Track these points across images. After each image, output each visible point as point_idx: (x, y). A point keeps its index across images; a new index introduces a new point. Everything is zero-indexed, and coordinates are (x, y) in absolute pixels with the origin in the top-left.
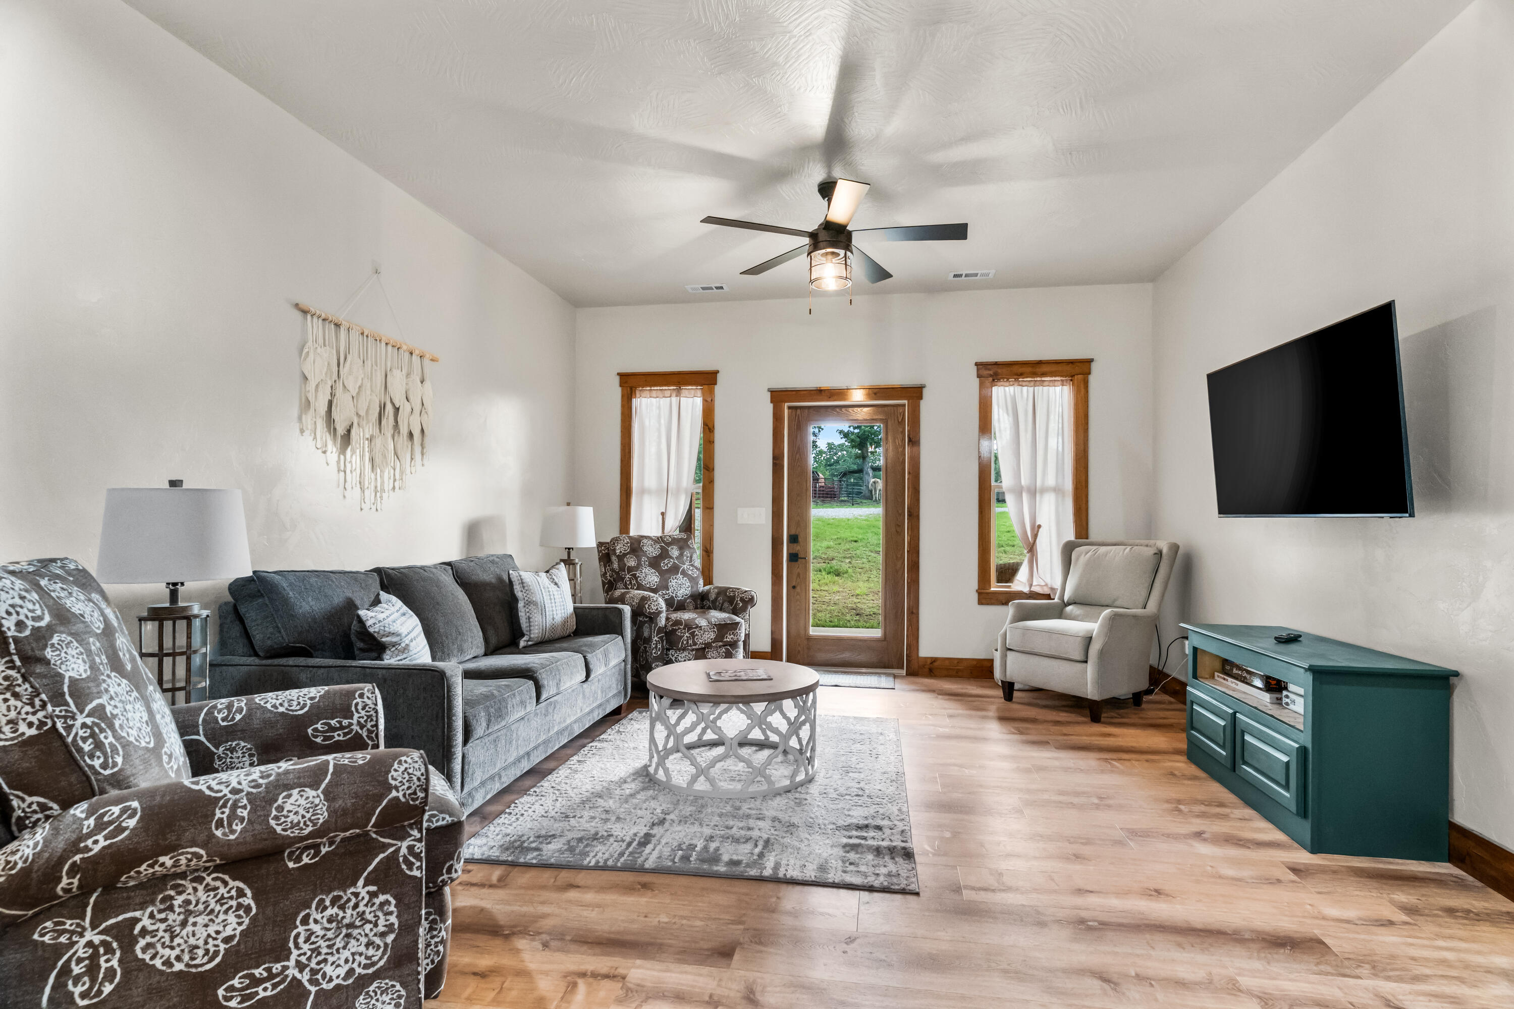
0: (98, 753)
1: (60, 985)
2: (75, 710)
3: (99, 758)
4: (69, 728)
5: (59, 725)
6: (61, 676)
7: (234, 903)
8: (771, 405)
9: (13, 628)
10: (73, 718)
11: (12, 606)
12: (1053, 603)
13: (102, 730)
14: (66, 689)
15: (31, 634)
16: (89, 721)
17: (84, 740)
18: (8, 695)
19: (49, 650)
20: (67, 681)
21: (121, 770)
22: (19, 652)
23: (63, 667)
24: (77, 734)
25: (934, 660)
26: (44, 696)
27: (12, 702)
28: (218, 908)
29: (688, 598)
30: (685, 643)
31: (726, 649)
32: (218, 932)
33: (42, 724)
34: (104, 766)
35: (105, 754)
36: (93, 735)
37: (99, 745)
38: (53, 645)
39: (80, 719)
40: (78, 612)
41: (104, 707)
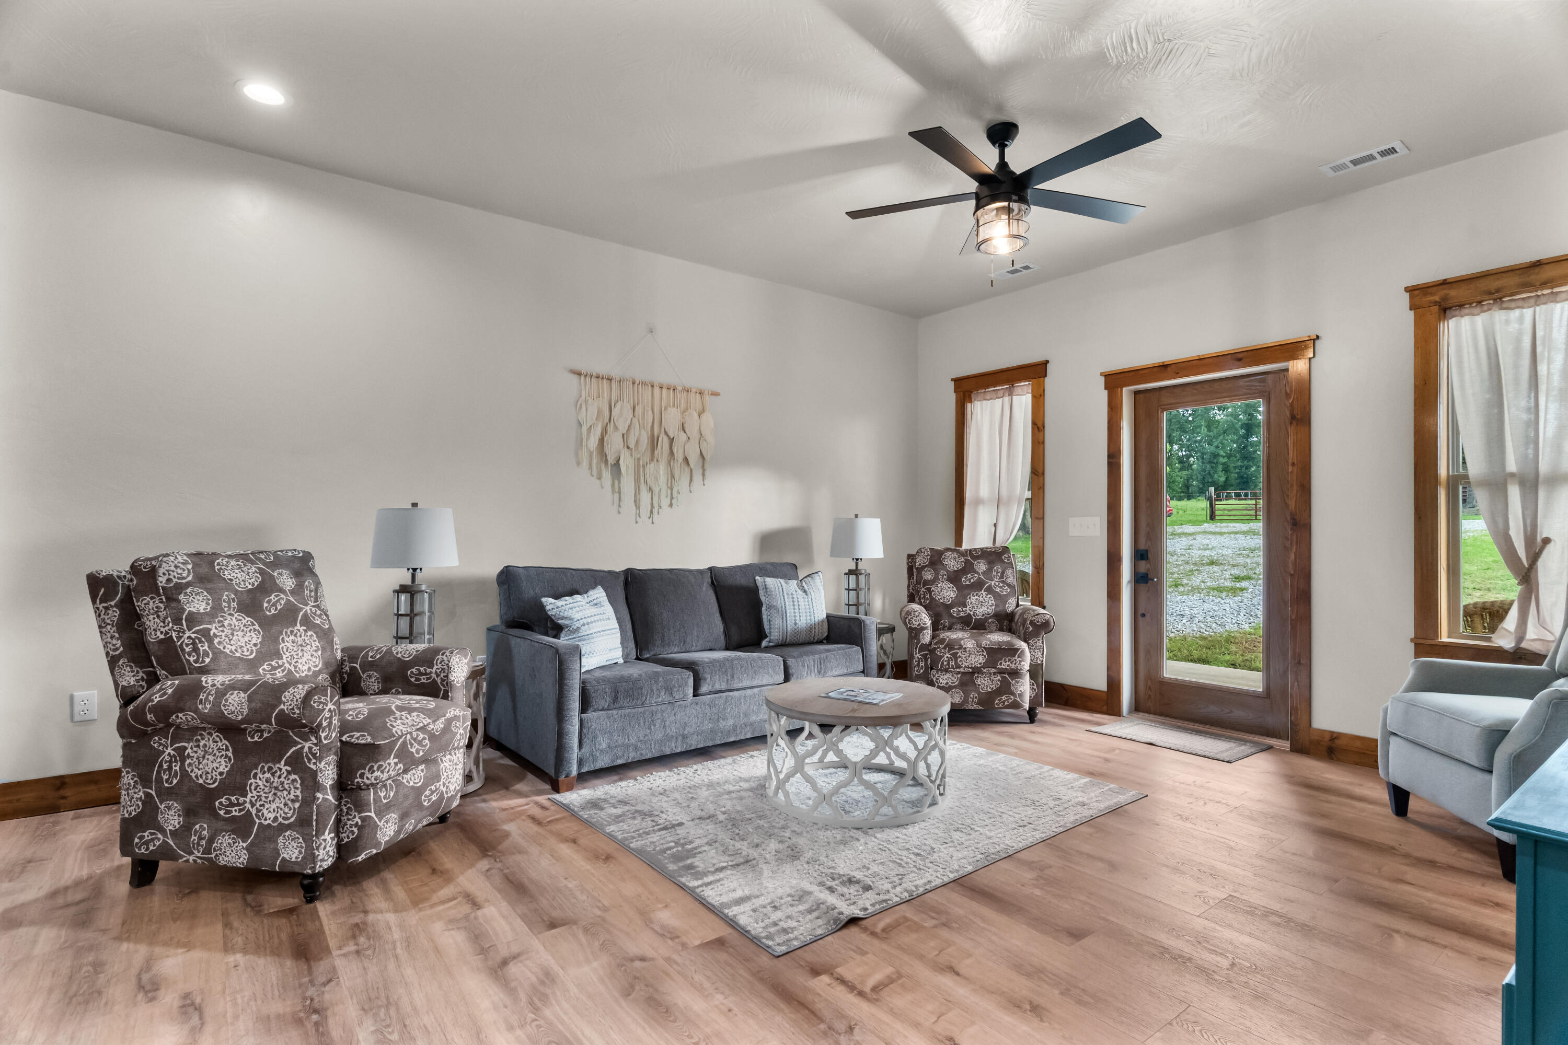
0: (194, 654)
1: (159, 773)
2: (185, 628)
3: (194, 656)
4: (179, 638)
5: (174, 635)
6: (184, 610)
7: (224, 753)
8: (1106, 392)
9: (164, 582)
10: (184, 633)
11: (168, 571)
12: (1539, 671)
13: (201, 642)
14: (184, 617)
15: (174, 586)
16: (193, 636)
17: (187, 645)
18: (155, 616)
19: (182, 595)
20: (186, 612)
21: (206, 666)
22: (165, 594)
23: (188, 605)
24: (183, 641)
25: (1334, 737)
26: (169, 619)
27: (156, 620)
28: (217, 754)
29: (990, 617)
30: (945, 663)
31: (1002, 677)
32: (217, 768)
33: (167, 633)
34: (196, 662)
35: (198, 655)
36: (194, 643)
37: (196, 649)
38: (186, 593)
39: (188, 634)
40: (229, 577)
41: (210, 630)
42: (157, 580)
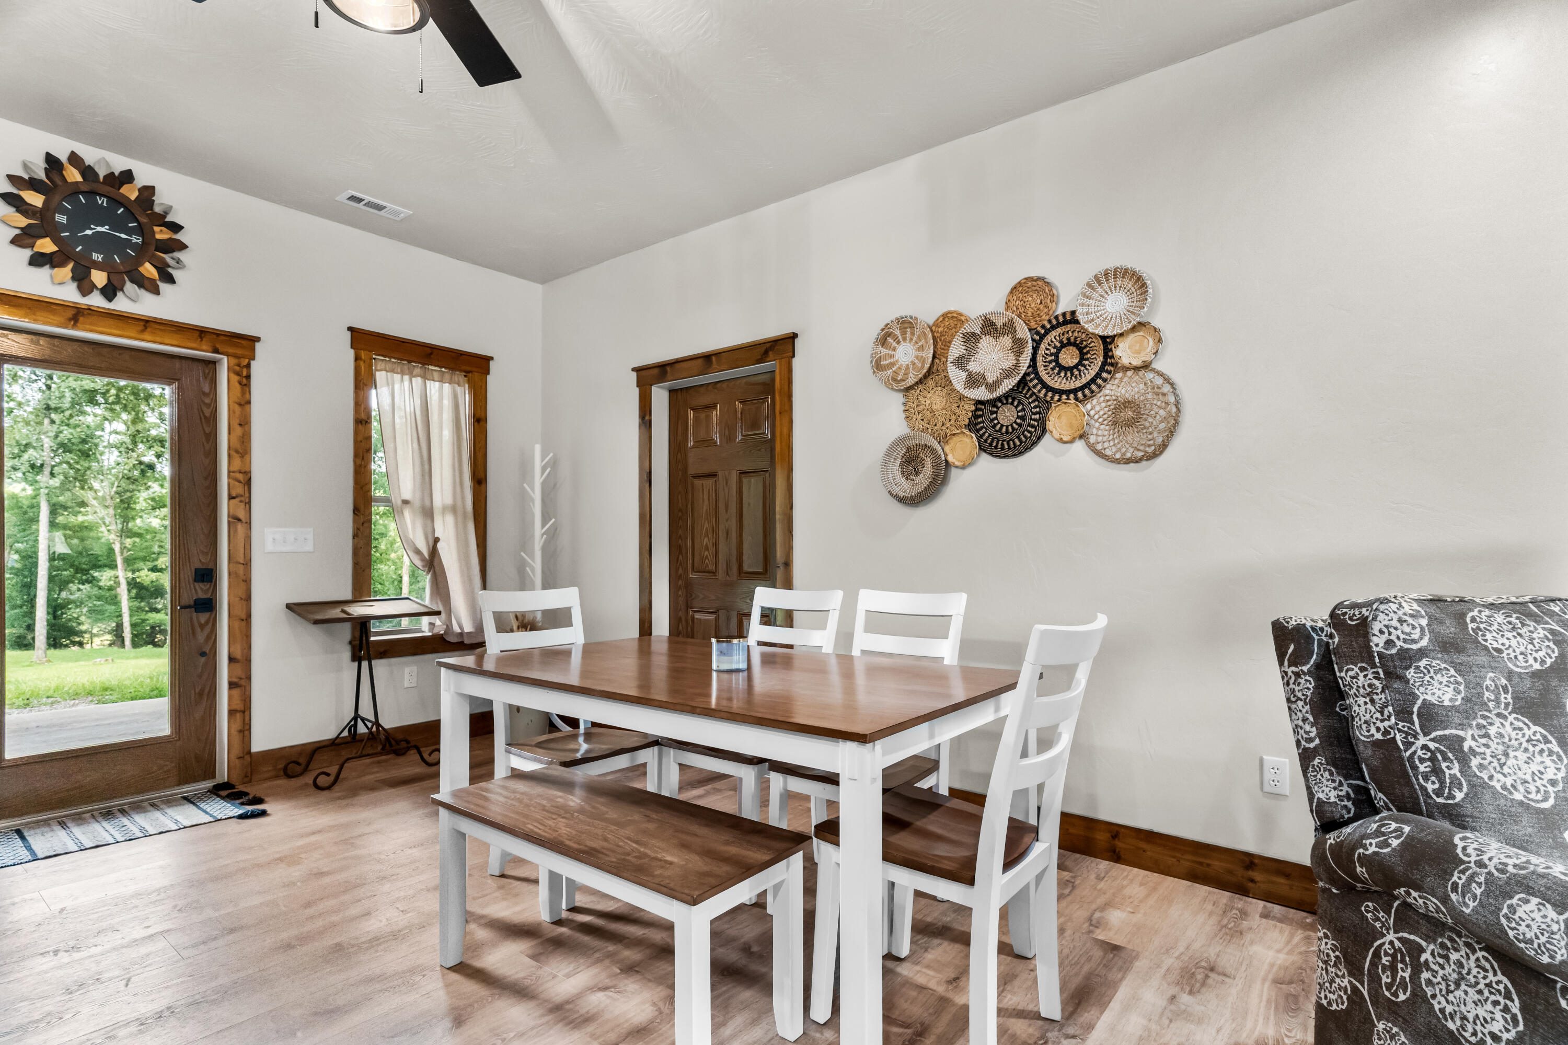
0: (1433, 778)
2: (1419, 730)
3: (1433, 783)
4: (1408, 745)
5: (1399, 738)
6: (1416, 697)
7: (1501, 1000)
9: (1381, 645)
10: (1415, 737)
11: (1387, 627)
13: (1446, 759)
14: (1415, 709)
15: (1397, 654)
16: (1432, 745)
17: (1422, 761)
18: (1367, 700)
19: (1412, 670)
20: (1419, 702)
21: (1456, 805)
22: (1383, 666)
23: (1422, 689)
24: (1415, 752)
26: (1390, 709)
27: (1369, 706)
28: (1487, 994)
32: (1486, 1020)
33: (1386, 732)
34: (1439, 793)
35: (1442, 783)
36: (1433, 759)
37: (1437, 771)
38: (1418, 667)
39: (1422, 740)
40: (1496, 645)
41: (1462, 739)
42: (1370, 641)
